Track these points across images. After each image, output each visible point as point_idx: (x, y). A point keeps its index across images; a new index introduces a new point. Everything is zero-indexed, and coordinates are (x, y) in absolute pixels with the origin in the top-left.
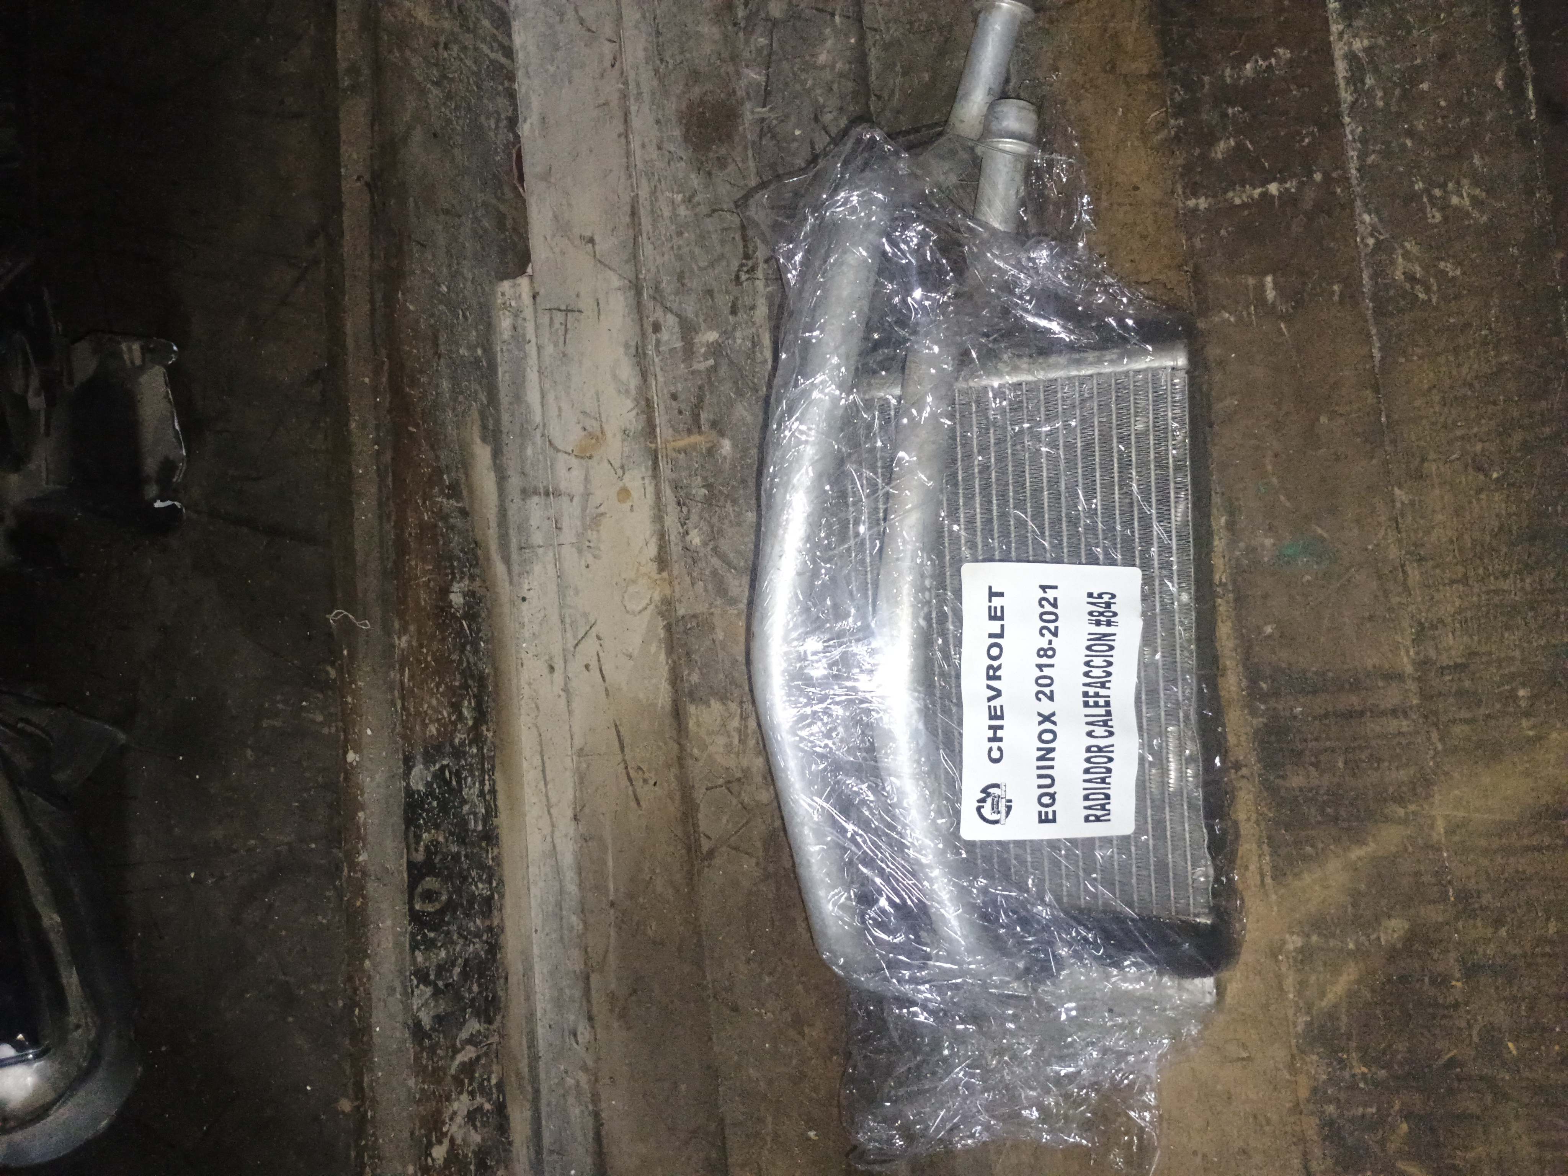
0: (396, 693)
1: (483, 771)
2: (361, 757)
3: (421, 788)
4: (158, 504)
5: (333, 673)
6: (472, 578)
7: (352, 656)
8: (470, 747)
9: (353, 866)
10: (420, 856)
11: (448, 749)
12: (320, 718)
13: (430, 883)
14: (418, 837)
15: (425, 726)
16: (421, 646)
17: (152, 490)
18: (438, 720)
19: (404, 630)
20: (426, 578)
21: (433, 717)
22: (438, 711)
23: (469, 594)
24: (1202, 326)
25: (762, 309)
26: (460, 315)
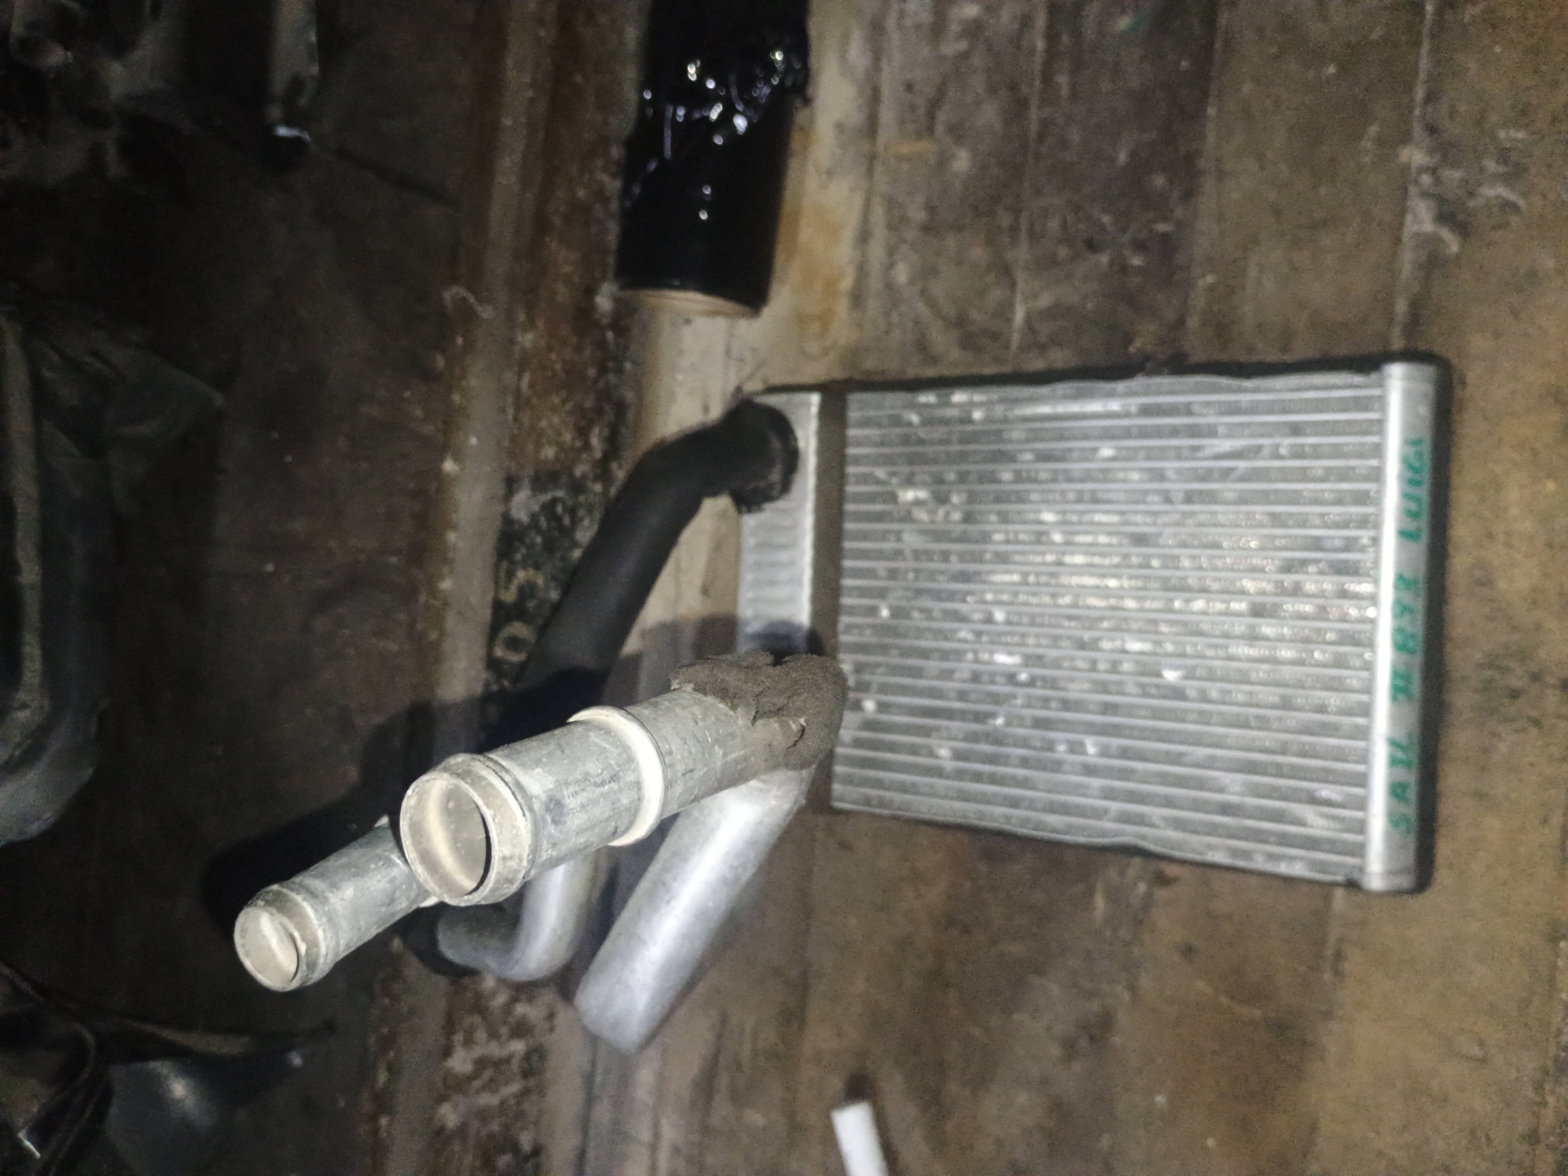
0: (510, 399)
2: (462, 469)
3: (525, 518)
4: (283, 131)
5: (440, 362)
7: (469, 347)
9: (433, 592)
10: (509, 596)
11: (564, 479)
12: (419, 413)
13: (518, 629)
14: (510, 575)
15: (539, 446)
16: (549, 349)
17: (275, 112)
18: (558, 444)
19: (531, 323)
20: (569, 270)
21: (553, 438)
22: (560, 433)
23: (622, 302)
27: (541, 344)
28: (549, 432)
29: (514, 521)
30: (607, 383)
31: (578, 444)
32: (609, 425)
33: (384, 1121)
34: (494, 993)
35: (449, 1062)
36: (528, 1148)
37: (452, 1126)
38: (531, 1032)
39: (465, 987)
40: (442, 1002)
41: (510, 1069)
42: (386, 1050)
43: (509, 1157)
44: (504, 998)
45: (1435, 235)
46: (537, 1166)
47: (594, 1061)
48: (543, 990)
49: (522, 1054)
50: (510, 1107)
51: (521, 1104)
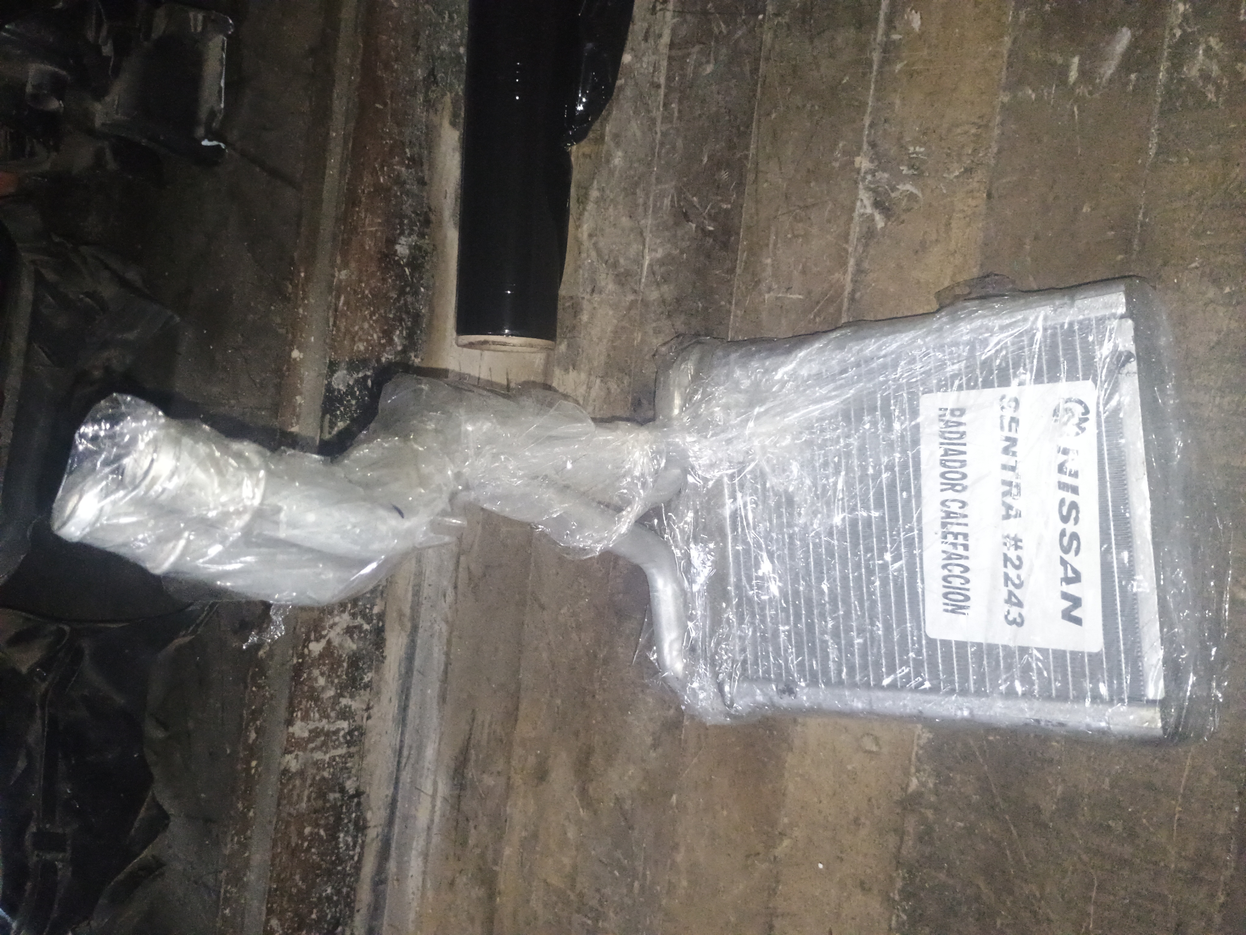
0: (331, 314)
2: (303, 355)
3: (343, 388)
4: (206, 143)
5: (290, 288)
6: (422, 235)
7: (307, 279)
9: (286, 434)
10: (331, 437)
11: (372, 364)
14: (332, 425)
15: (353, 343)
16: (360, 281)
17: (201, 131)
18: (367, 341)
19: (345, 265)
20: (373, 229)
21: (363, 337)
22: (369, 334)
23: (415, 248)
24: (1006, 99)
25: (666, 39)
26: (447, 16)
27: (354, 277)
28: (360, 333)
29: (334, 390)
30: (406, 302)
31: (383, 341)
32: (407, 328)
33: (254, 763)
34: (324, 689)
35: (291, 730)
36: (352, 792)
37: (293, 770)
38: (353, 718)
39: (302, 683)
40: (287, 691)
41: (338, 739)
42: (255, 720)
43: (337, 795)
44: (331, 693)
45: (872, 215)
46: (359, 804)
47: (401, 741)
48: (362, 692)
49: (346, 731)
50: (337, 763)
51: (346, 763)
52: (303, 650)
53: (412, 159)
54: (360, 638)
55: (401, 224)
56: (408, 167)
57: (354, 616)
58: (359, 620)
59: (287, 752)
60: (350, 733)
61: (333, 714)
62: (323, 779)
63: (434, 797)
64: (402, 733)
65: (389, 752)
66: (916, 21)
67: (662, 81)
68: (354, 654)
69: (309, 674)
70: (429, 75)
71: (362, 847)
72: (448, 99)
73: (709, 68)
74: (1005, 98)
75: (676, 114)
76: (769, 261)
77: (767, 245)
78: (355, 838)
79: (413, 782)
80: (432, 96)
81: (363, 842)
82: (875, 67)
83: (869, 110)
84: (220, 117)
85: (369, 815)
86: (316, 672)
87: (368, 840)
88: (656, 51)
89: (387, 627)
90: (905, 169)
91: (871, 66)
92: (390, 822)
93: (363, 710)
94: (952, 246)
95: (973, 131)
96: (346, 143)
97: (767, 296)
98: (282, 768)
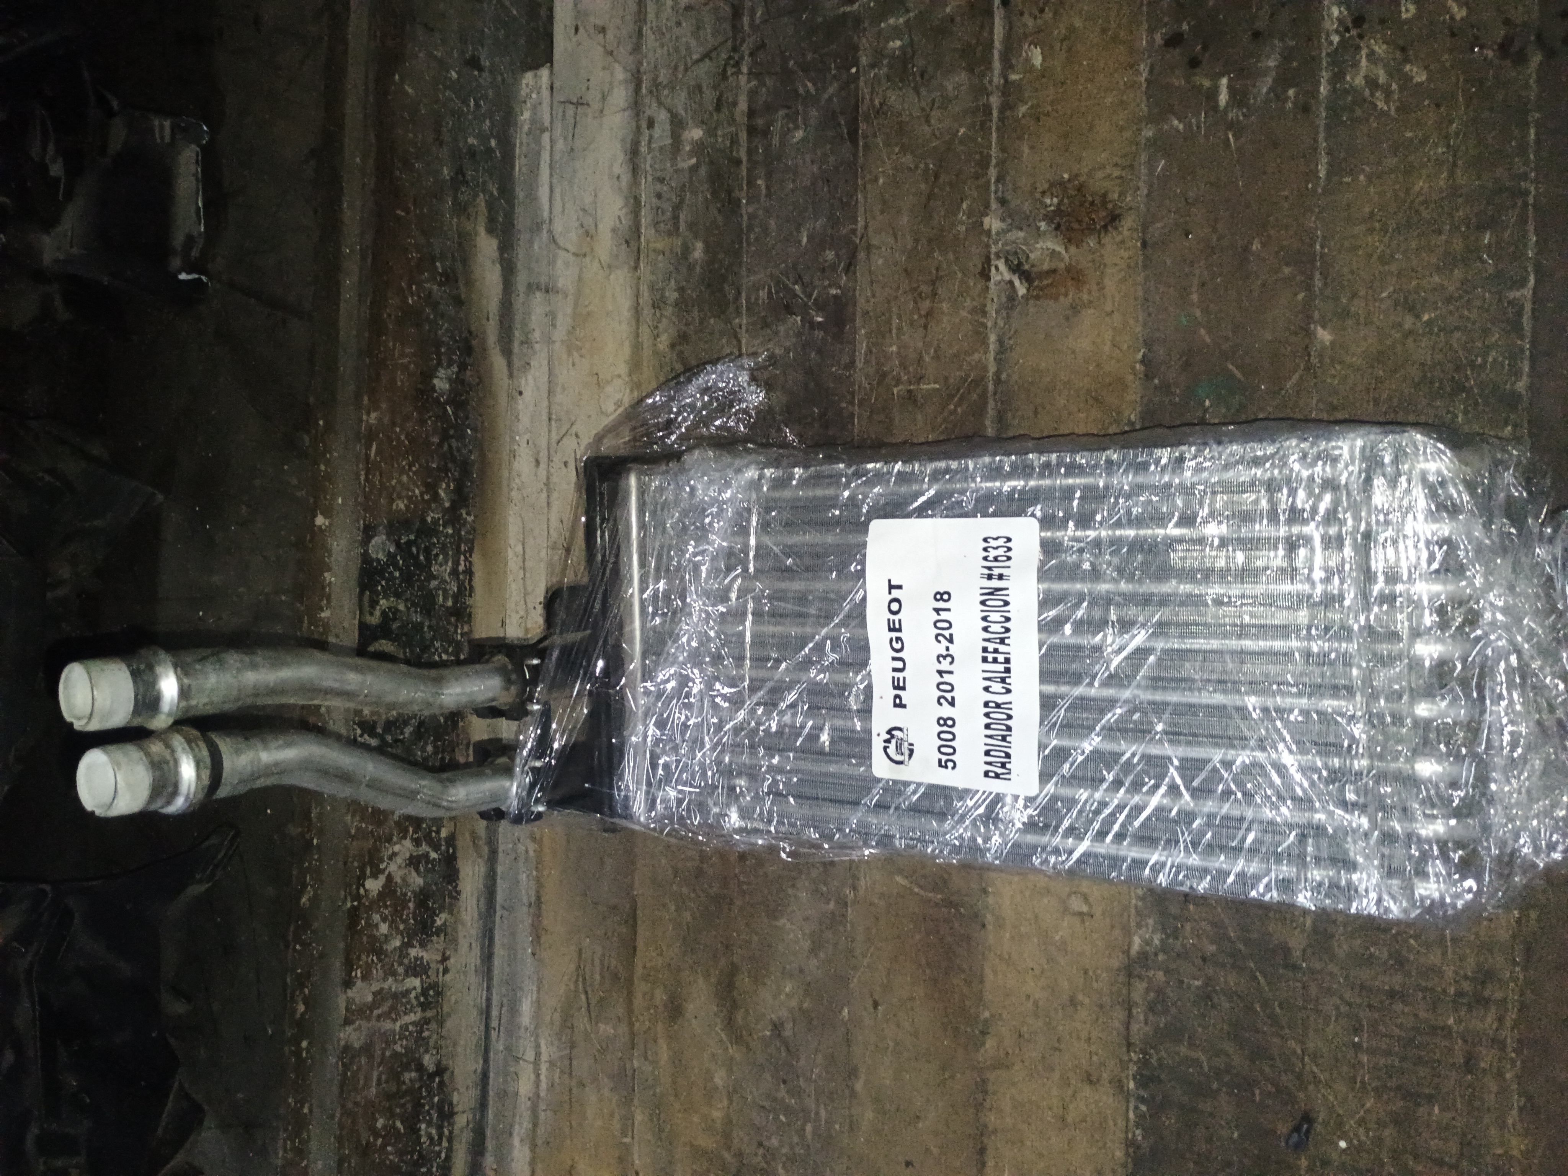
0: (361, 465)
1: (458, 552)
2: (330, 522)
3: (383, 558)
4: (183, 276)
5: (307, 441)
6: (463, 366)
8: (444, 526)
9: (314, 620)
10: (374, 619)
11: (417, 525)
12: (294, 481)
13: (385, 646)
14: (374, 603)
15: (392, 501)
16: (394, 424)
17: (176, 262)
19: (374, 405)
20: (405, 361)
21: (404, 493)
22: (409, 489)
23: (458, 382)
24: (1150, 134)
25: (743, 106)
26: (472, 103)
27: (386, 421)
28: (398, 488)
29: (372, 560)
30: (450, 447)
31: (426, 497)
32: (454, 480)
33: (304, 1044)
34: (387, 938)
35: (350, 993)
36: (431, 1068)
37: (357, 1045)
38: (426, 973)
39: (360, 932)
40: (342, 945)
41: (409, 1002)
42: (302, 986)
43: (413, 1074)
44: (397, 943)
45: (1011, 282)
46: (442, 1084)
47: (489, 1000)
48: (435, 938)
49: (419, 990)
50: (411, 1034)
51: (421, 1031)
52: (358, 889)
53: (445, 274)
54: (427, 870)
55: (439, 354)
56: (440, 284)
57: (417, 842)
58: (425, 847)
59: (347, 1022)
60: (424, 992)
61: (401, 970)
62: (395, 1054)
63: (536, 1063)
64: (489, 989)
65: (475, 1013)
66: (1037, 57)
67: (743, 155)
68: (422, 890)
69: (369, 918)
70: (457, 173)
71: (450, 1140)
72: (481, 200)
73: (799, 134)
74: (1148, 132)
75: (764, 192)
76: (894, 348)
77: (890, 331)
78: (440, 1128)
79: (508, 1049)
80: (462, 198)
81: (451, 1132)
82: (995, 114)
83: (994, 161)
84: (201, 243)
85: (455, 1098)
86: (376, 918)
87: (456, 1131)
88: (732, 121)
89: (459, 854)
90: (1043, 225)
91: (991, 114)
92: (483, 1104)
93: (438, 962)
94: (1108, 307)
95: (1117, 173)
96: (364, 258)
97: (895, 390)
98: (343, 1043)
